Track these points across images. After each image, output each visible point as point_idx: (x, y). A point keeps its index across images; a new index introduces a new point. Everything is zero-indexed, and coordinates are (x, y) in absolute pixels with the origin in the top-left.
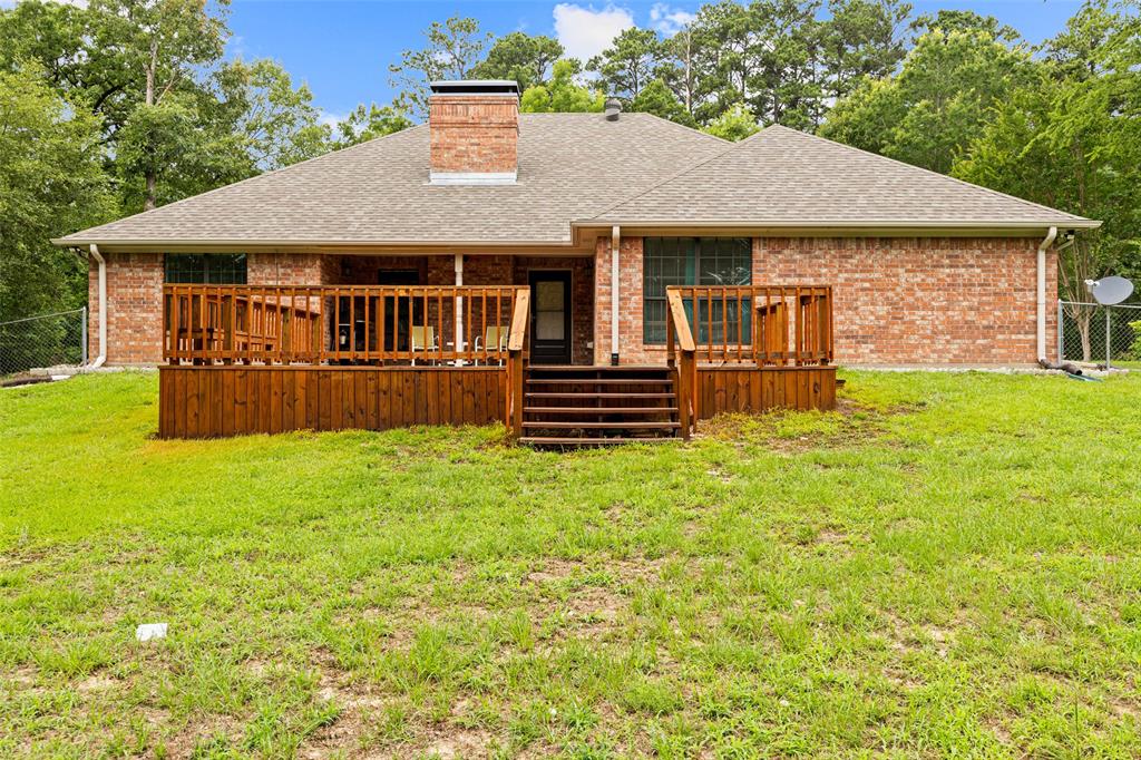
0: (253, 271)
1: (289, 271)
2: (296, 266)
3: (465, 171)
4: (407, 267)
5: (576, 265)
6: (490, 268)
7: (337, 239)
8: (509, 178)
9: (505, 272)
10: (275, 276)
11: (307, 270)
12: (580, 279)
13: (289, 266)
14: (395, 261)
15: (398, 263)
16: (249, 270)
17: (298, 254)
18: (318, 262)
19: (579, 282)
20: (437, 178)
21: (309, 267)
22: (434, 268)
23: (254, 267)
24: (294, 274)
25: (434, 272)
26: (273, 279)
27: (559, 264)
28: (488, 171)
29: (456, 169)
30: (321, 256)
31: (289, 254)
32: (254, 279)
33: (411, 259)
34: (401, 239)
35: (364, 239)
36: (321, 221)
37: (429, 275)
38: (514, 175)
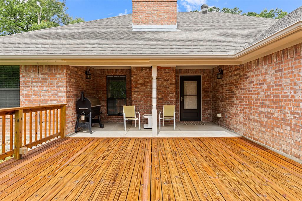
0: (24, 76)
1: (46, 76)
2: (50, 74)
3: (151, 24)
4: (121, 75)
5: (204, 73)
6: (163, 74)
7: (75, 55)
8: (173, 27)
9: (171, 76)
10: (37, 80)
11: (58, 76)
12: (206, 79)
13: (47, 74)
14: (114, 71)
15: (116, 72)
16: (21, 76)
17: (52, 66)
18: (65, 71)
19: (205, 81)
20: (136, 28)
21: (59, 74)
22: (134, 75)
23: (24, 74)
24: (49, 78)
25: (135, 76)
26: (36, 82)
27: (196, 72)
28: (162, 24)
29: (146, 24)
30: (68, 67)
31: (46, 66)
32: (24, 81)
33: (122, 71)
34: (117, 54)
35: (93, 54)
36: (68, 46)
37: (132, 78)
38: (176, 26)
